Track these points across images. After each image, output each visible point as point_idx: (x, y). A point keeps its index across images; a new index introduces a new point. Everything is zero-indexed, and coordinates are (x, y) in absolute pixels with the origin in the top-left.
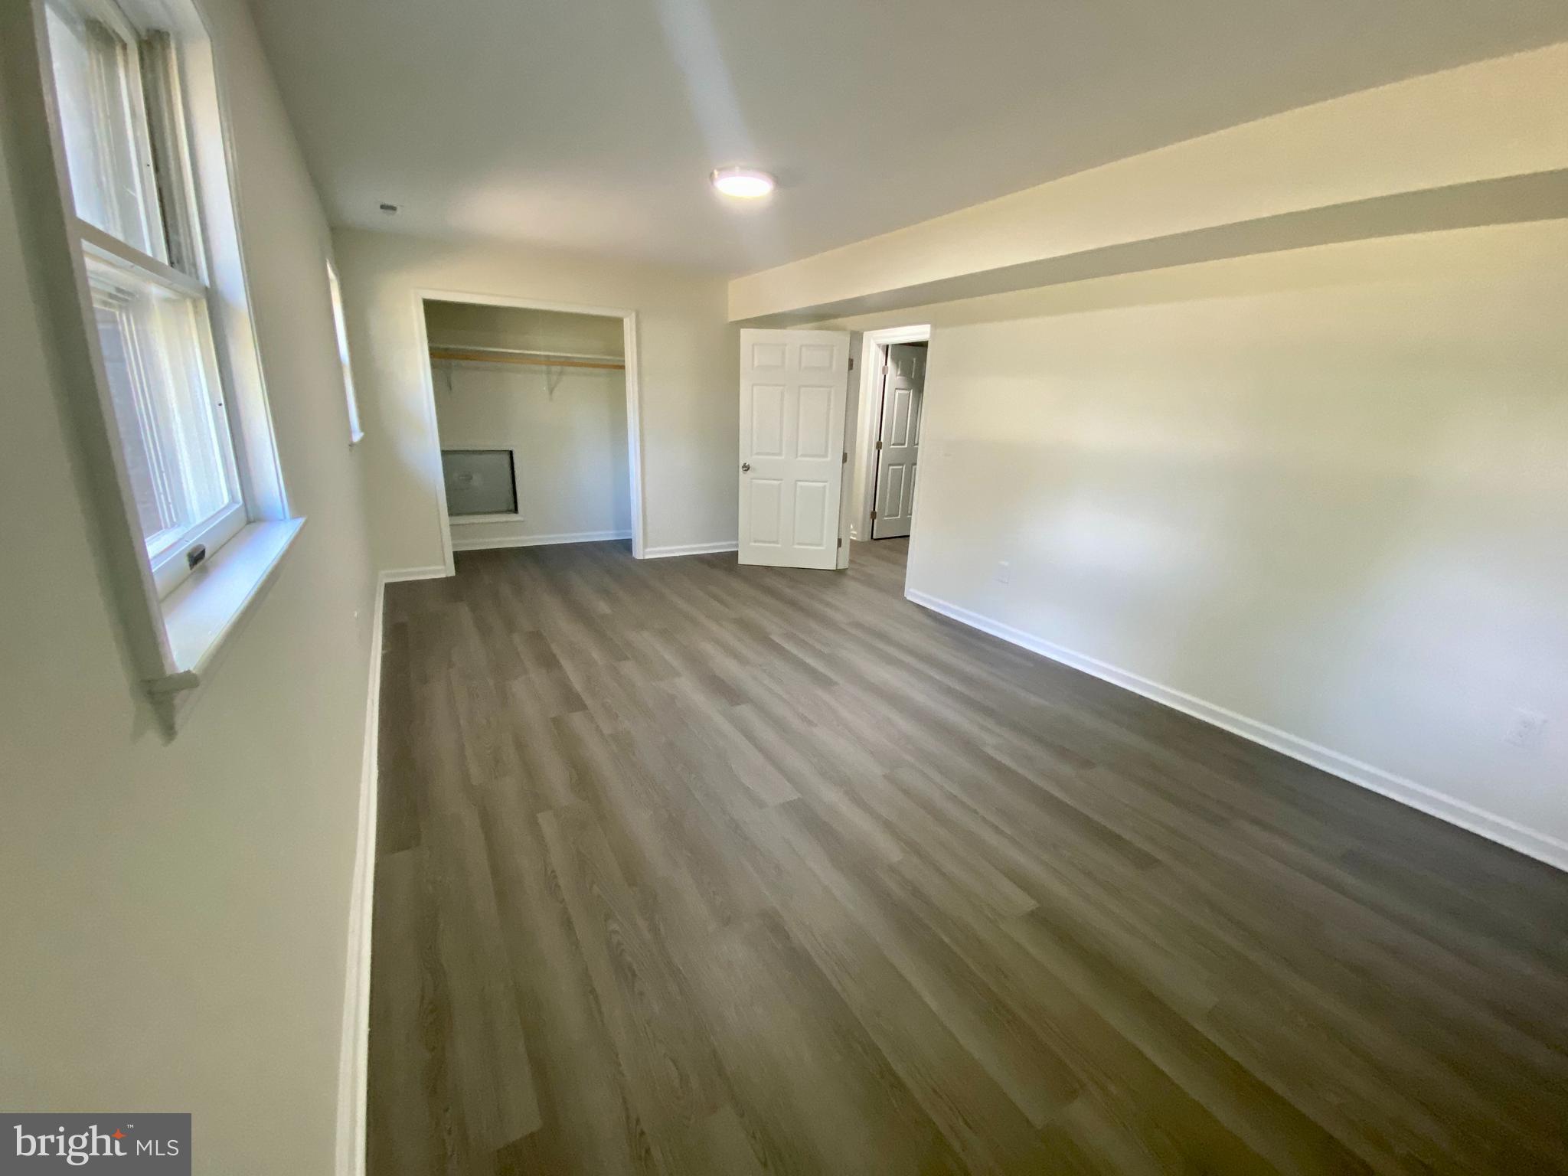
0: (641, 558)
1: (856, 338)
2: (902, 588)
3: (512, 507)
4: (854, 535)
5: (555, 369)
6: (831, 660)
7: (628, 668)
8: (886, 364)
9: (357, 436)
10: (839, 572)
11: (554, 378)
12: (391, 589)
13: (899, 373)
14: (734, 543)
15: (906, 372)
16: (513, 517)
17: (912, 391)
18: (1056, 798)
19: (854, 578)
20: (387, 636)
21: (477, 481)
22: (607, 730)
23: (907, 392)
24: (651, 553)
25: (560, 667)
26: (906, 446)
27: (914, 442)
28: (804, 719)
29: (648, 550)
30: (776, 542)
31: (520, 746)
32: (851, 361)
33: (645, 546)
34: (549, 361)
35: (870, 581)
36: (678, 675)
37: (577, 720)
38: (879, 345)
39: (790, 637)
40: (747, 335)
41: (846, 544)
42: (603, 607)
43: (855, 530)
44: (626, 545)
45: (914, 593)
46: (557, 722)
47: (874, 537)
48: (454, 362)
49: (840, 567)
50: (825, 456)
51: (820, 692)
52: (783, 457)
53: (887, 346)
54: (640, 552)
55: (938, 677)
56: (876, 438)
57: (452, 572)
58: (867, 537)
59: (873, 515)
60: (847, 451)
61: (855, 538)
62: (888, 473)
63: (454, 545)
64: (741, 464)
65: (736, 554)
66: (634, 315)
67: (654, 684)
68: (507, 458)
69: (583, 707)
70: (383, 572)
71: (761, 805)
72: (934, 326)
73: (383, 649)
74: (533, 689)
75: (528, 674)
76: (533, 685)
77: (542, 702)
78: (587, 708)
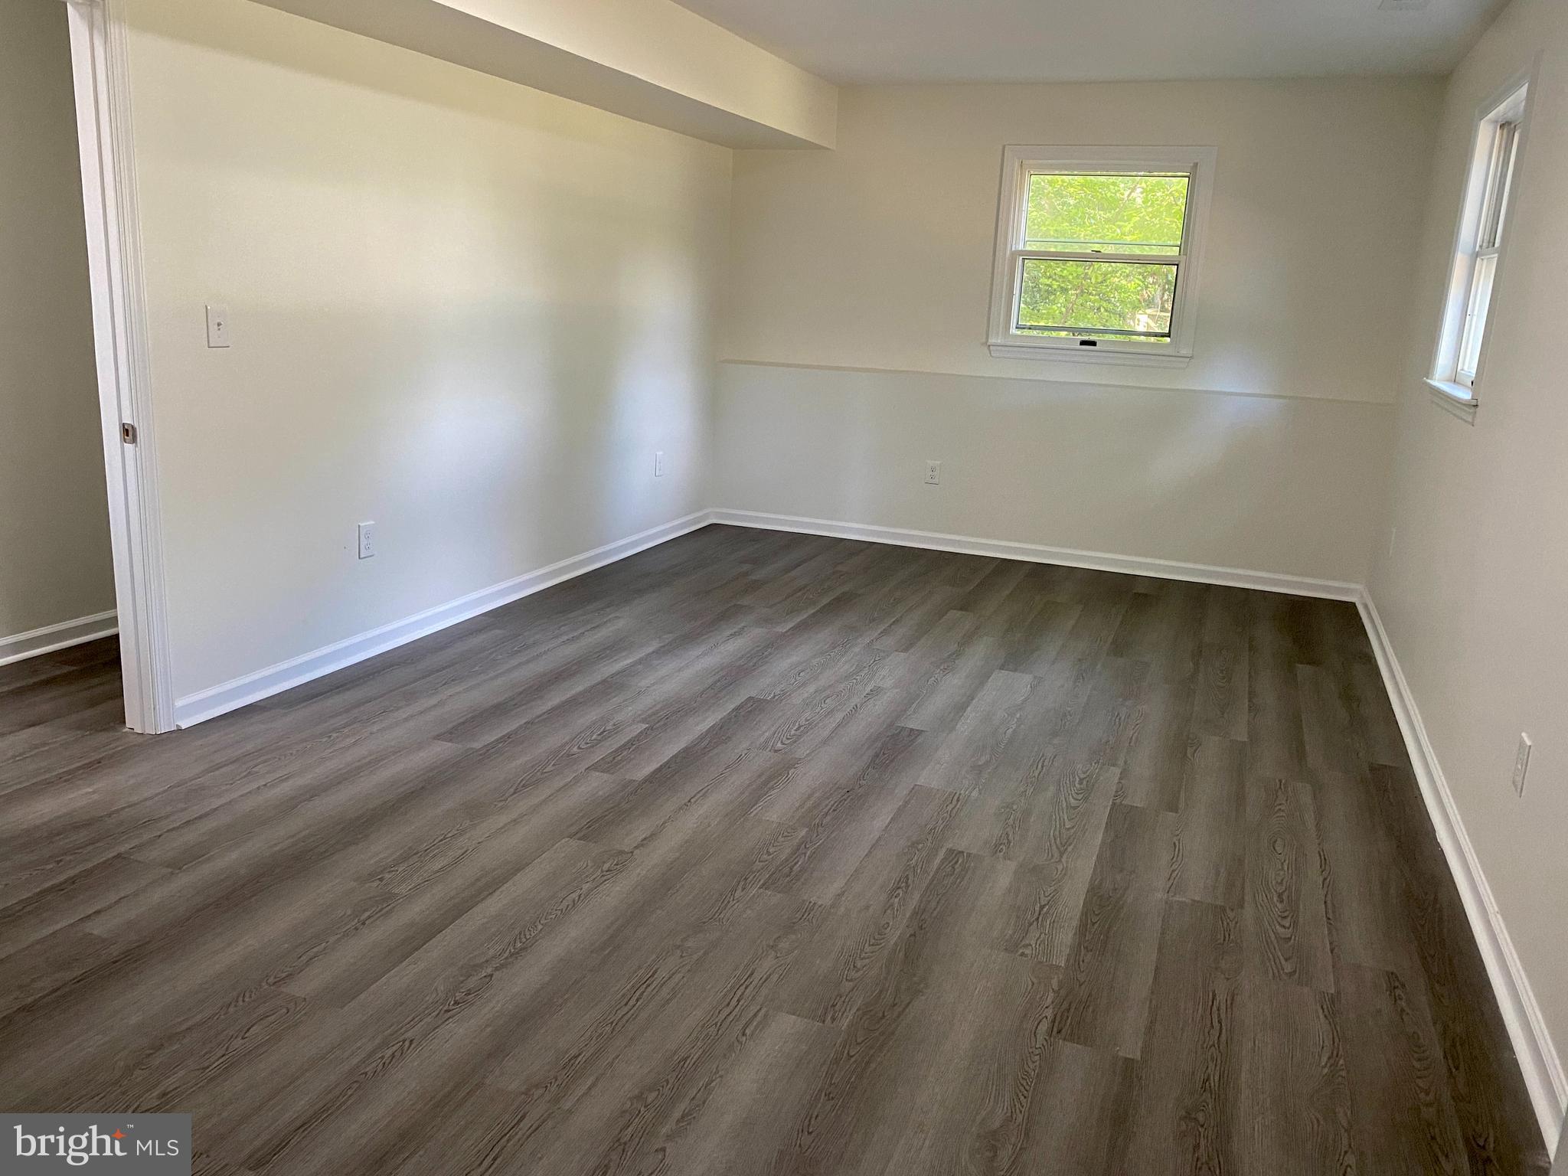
22: (1114, 772)
37: (1141, 797)
46: (1172, 805)
69: (1116, 810)
74: (1174, 867)
75: (1166, 903)
76: (1171, 875)
77: (1175, 839)
78: (1114, 804)
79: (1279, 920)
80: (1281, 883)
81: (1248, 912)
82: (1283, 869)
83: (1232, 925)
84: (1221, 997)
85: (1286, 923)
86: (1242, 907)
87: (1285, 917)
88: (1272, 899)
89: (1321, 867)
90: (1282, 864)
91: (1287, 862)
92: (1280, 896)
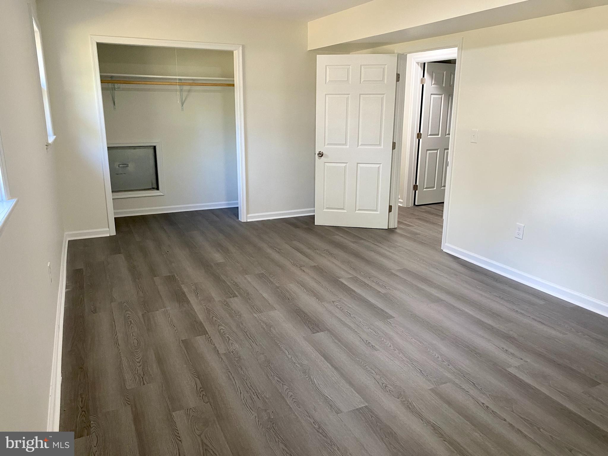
0: (245, 221)
1: (402, 59)
2: (438, 242)
3: (155, 186)
4: (401, 203)
5: (186, 88)
6: (386, 298)
7: (236, 303)
8: (424, 76)
9: (51, 139)
10: (391, 231)
11: (185, 94)
12: (72, 244)
13: (433, 83)
14: (312, 209)
15: (438, 82)
16: (155, 193)
17: (443, 95)
18: (567, 409)
19: (401, 235)
20: (69, 278)
21: (131, 167)
22: (222, 351)
23: (440, 96)
24: (251, 217)
25: (188, 302)
26: (440, 136)
27: (446, 134)
28: (368, 344)
29: (249, 215)
30: (343, 209)
31: (160, 361)
32: (398, 76)
33: (248, 213)
34: (182, 83)
35: (414, 237)
36: (273, 308)
37: (200, 341)
38: (418, 63)
39: (355, 280)
40: (321, 59)
41: (395, 210)
42: (218, 257)
43: (402, 199)
44: (234, 211)
45: (448, 247)
46: (186, 343)
47: (416, 204)
48: (116, 86)
49: (391, 226)
50: (380, 145)
51: (379, 324)
52: (348, 147)
53: (424, 64)
54: (244, 217)
55: (471, 313)
56: (417, 131)
57: (113, 233)
58: (411, 204)
59: (415, 187)
60: (396, 141)
61: (401, 205)
62: (426, 157)
63: (115, 213)
64: (317, 152)
65: (313, 217)
66: (241, 48)
67: (255, 315)
68: (151, 151)
69: (205, 332)
70: (67, 233)
71: (338, 411)
72: (461, 49)
73: (66, 289)
74: (170, 319)
75: (166, 307)
76: (169, 316)
77: (175, 329)
78: (207, 333)
79: (130, 316)
80: (132, 327)
81: (140, 314)
82: (132, 333)
83: (144, 309)
84: (141, 292)
85: (127, 315)
86: (142, 315)
87: (128, 317)
88: (134, 321)
89: (118, 339)
90: (133, 335)
91: (131, 337)
92: (131, 323)
